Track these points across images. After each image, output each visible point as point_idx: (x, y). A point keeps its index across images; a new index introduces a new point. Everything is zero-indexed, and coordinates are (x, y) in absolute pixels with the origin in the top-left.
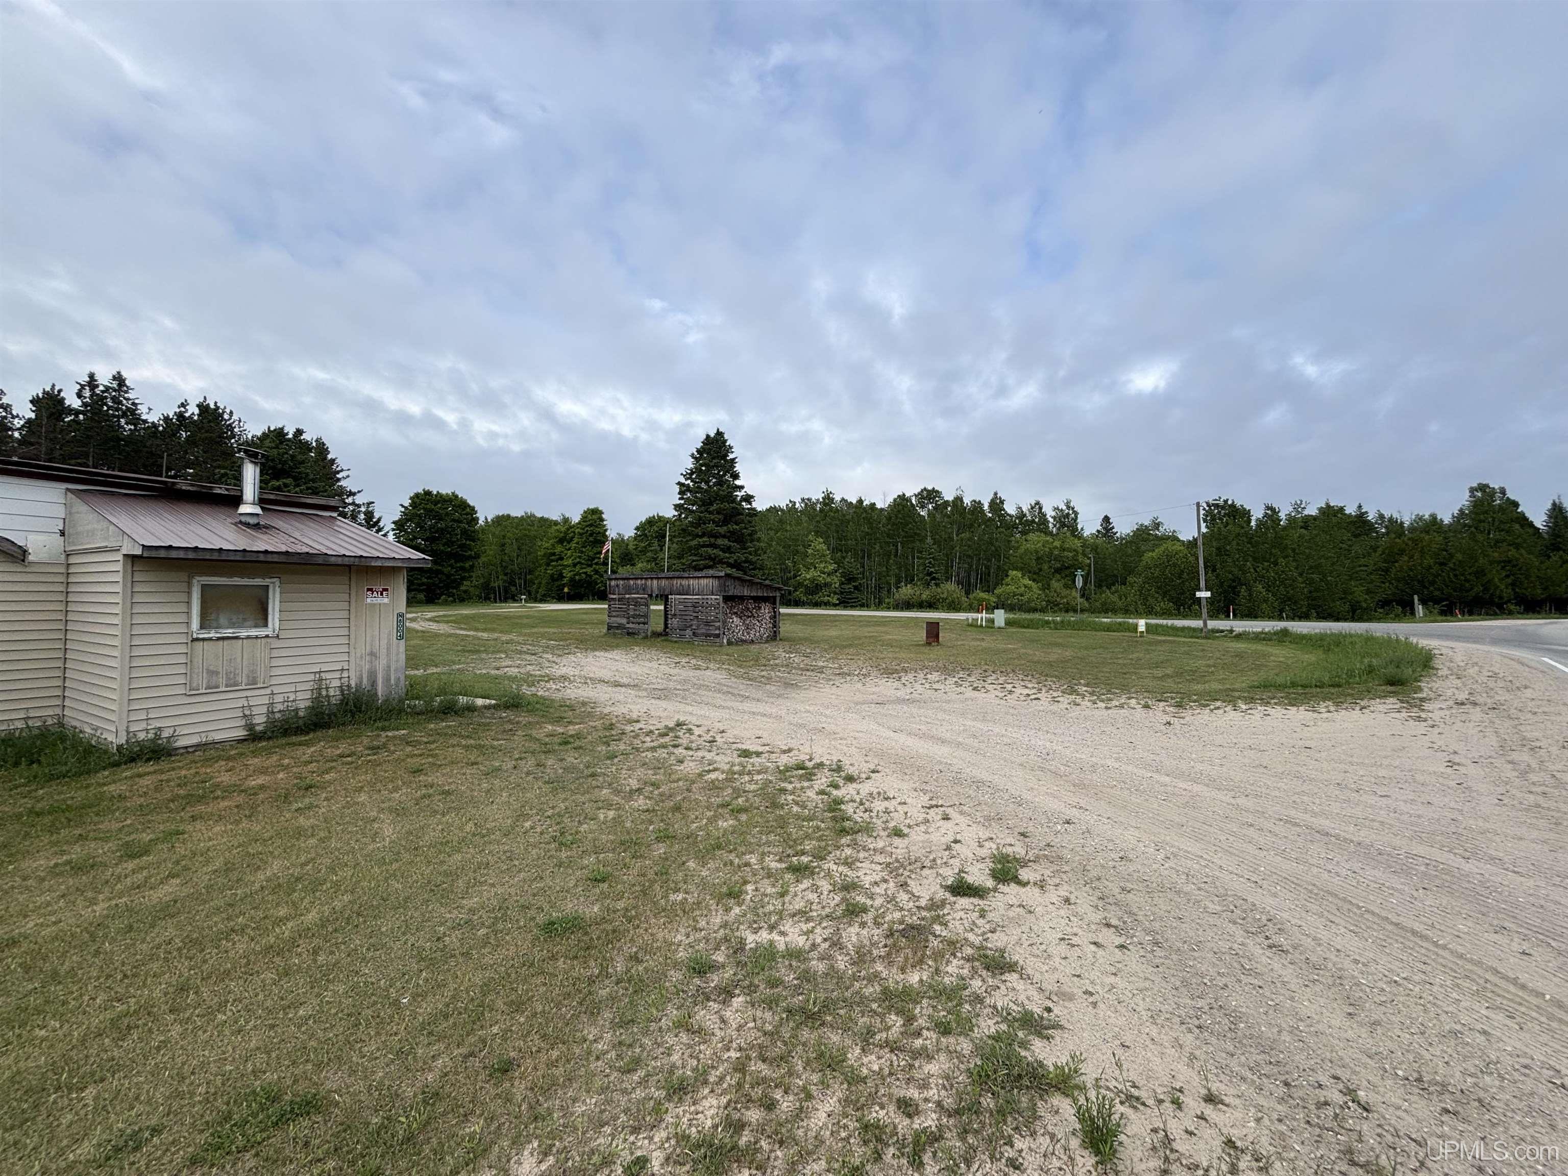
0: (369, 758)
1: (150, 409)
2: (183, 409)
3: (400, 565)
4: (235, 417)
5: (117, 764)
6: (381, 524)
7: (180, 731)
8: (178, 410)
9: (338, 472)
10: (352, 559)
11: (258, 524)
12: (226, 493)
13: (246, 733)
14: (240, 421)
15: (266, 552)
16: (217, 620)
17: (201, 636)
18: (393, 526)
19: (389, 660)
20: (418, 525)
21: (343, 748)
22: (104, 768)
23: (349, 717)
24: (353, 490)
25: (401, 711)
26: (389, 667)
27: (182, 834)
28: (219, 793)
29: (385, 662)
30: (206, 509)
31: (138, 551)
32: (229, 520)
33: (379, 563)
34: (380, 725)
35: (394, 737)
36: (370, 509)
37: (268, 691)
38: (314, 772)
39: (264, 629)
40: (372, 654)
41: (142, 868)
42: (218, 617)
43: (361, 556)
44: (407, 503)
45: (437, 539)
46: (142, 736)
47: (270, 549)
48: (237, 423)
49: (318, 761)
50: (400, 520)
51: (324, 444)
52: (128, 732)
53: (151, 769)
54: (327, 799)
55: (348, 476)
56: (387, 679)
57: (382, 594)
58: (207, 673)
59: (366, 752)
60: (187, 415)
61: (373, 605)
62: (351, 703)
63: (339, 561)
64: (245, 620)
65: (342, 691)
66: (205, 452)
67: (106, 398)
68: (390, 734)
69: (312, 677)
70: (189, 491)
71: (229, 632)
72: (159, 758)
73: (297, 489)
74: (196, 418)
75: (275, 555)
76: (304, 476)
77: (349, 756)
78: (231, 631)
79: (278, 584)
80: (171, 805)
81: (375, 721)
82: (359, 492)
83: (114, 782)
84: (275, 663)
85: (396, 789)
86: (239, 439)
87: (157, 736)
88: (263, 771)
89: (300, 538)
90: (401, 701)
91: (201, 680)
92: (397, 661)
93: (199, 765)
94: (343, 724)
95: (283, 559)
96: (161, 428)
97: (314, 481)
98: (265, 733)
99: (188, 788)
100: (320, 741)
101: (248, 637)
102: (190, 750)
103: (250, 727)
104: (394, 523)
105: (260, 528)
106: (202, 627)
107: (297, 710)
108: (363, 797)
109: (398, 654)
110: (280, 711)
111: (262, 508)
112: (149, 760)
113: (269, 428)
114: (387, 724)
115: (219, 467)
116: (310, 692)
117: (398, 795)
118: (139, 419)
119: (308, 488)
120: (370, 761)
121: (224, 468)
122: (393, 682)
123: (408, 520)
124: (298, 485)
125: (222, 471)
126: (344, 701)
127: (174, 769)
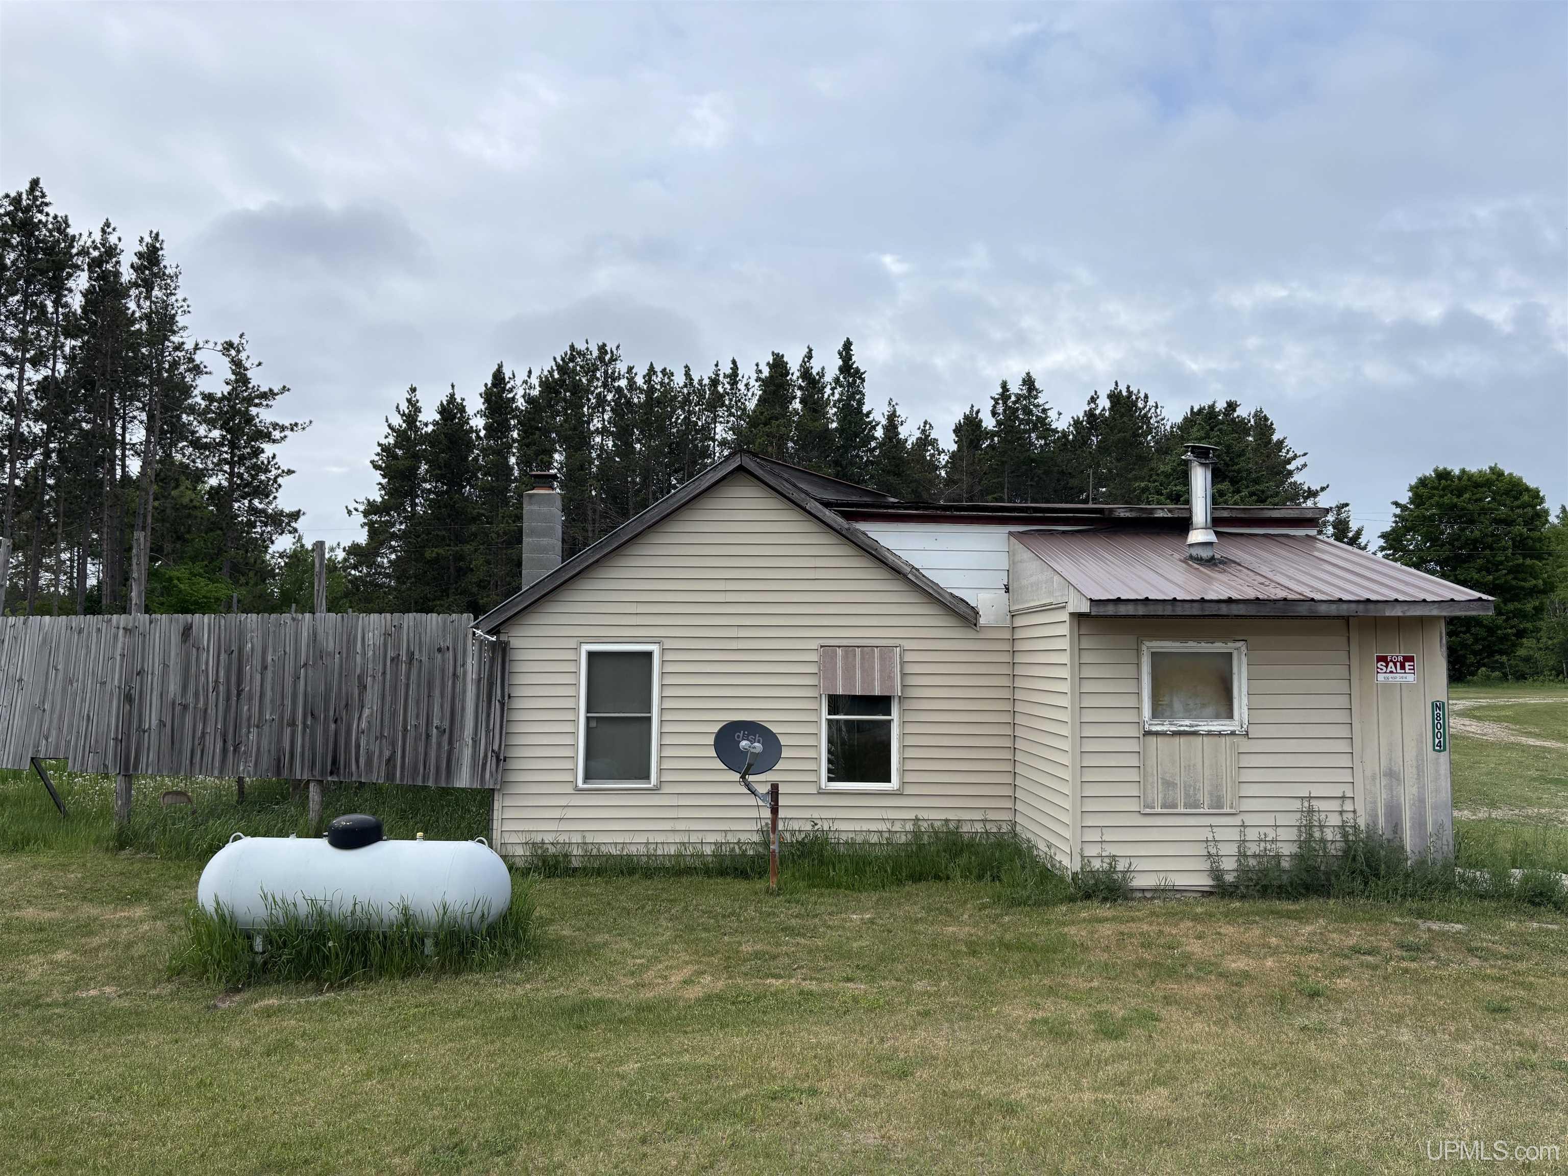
0: (1404, 964)
1: (1060, 414)
2: (1093, 405)
3: (1435, 612)
4: (1151, 403)
5: (1072, 899)
6: (1363, 541)
7: (1139, 865)
8: (1088, 409)
9: (1289, 462)
10: (1353, 606)
11: (1213, 558)
12: (1170, 515)
13: (1211, 883)
14: (1157, 407)
15: (1230, 601)
16: (1171, 705)
17: (1154, 728)
18: (1381, 542)
19: (1422, 788)
20: (1427, 537)
21: (1355, 937)
22: (1062, 902)
23: (1358, 884)
24: (1313, 488)
25: (1448, 887)
26: (1422, 801)
27: (1157, 1020)
28: (1191, 970)
29: (1414, 790)
30: (1147, 541)
31: (1085, 608)
32: (1177, 556)
33: (1398, 612)
34: (1415, 906)
35: (1444, 934)
36: (1344, 515)
37: (1237, 821)
38: (1317, 969)
39: (1227, 722)
40: (1391, 774)
41: (1122, 1057)
42: (1171, 701)
43: (1368, 600)
44: (1405, 498)
45: (1469, 558)
46: (1096, 864)
47: (1235, 596)
48: (1153, 410)
49: (1321, 952)
50: (1394, 530)
51: (1266, 419)
52: (1083, 857)
53: (1109, 914)
54: (1345, 1022)
55: (1305, 465)
56: (1420, 824)
57: (1403, 667)
58: (1163, 783)
59: (1398, 952)
60: (1097, 412)
61: (1387, 686)
62: (1361, 858)
63: (1333, 610)
64: (1204, 706)
65: (1345, 835)
66: (1118, 460)
67: (1017, 409)
68: (1435, 926)
69: (1297, 805)
70: (1128, 518)
71: (1185, 724)
72: (1115, 900)
73: (1237, 497)
74: (1107, 414)
75: (1241, 606)
76: (1244, 474)
77: (1369, 953)
78: (1187, 722)
79: (1244, 649)
80: (1138, 972)
81: (1404, 896)
82: (1323, 489)
83: (1073, 923)
84: (1247, 776)
85: (1460, 1036)
86: (1157, 434)
87: (1112, 869)
88: (1244, 949)
89: (1270, 575)
90: (1447, 867)
91: (1156, 795)
92: (1437, 791)
93: (1161, 920)
94: (1351, 893)
95: (1252, 610)
96: (1071, 437)
97: (1256, 481)
98: (1237, 887)
99: (1154, 952)
100: (1318, 916)
101: (1210, 734)
102: (1148, 895)
103: (1217, 874)
104: (1383, 536)
105: (1215, 565)
106: (1155, 715)
107: (1278, 857)
108: (1405, 1036)
109: (1437, 779)
110: (1254, 856)
111: (1217, 533)
112: (1105, 900)
113: (1192, 408)
114: (1426, 906)
115: (1136, 479)
116: (1295, 830)
117: (1469, 1048)
118: (1048, 430)
119: (1252, 494)
120: (1406, 971)
121: (1142, 479)
122: (1430, 828)
123: (1408, 530)
124: (1238, 491)
125: (1143, 484)
126: (1349, 853)
127: (1133, 920)
